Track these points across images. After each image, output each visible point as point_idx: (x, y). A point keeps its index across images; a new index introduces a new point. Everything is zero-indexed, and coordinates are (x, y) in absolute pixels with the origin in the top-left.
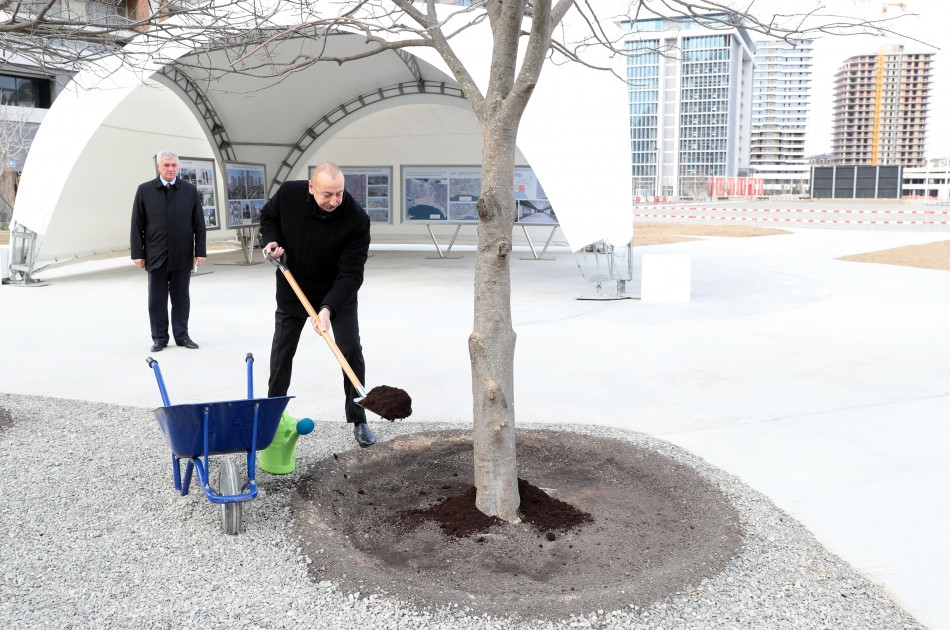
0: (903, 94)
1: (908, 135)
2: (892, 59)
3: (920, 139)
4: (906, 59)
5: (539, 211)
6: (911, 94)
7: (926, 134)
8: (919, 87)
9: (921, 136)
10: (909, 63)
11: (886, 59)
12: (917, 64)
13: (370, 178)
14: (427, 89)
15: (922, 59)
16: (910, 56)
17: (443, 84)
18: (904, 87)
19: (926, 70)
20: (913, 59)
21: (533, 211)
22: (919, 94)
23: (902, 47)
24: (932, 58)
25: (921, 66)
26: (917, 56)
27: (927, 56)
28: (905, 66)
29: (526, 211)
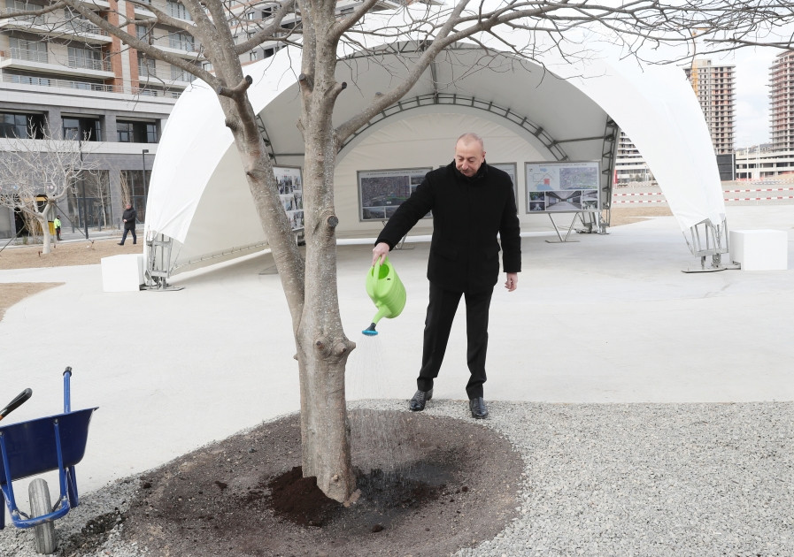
0: (714, 98)
1: (720, 131)
2: (703, 71)
3: (729, 134)
4: (714, 71)
5: (563, 200)
6: (719, 98)
7: (734, 129)
8: (725, 92)
9: (730, 131)
10: (716, 74)
11: (699, 71)
12: (722, 75)
13: (412, 179)
14: (441, 101)
15: (725, 70)
16: (716, 69)
17: (455, 95)
18: (713, 93)
19: (729, 80)
20: (719, 71)
21: (557, 200)
22: (726, 98)
23: (709, 61)
24: (733, 70)
25: (725, 76)
26: (722, 69)
27: (729, 68)
28: (713, 76)
29: (552, 201)
